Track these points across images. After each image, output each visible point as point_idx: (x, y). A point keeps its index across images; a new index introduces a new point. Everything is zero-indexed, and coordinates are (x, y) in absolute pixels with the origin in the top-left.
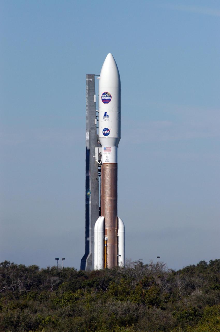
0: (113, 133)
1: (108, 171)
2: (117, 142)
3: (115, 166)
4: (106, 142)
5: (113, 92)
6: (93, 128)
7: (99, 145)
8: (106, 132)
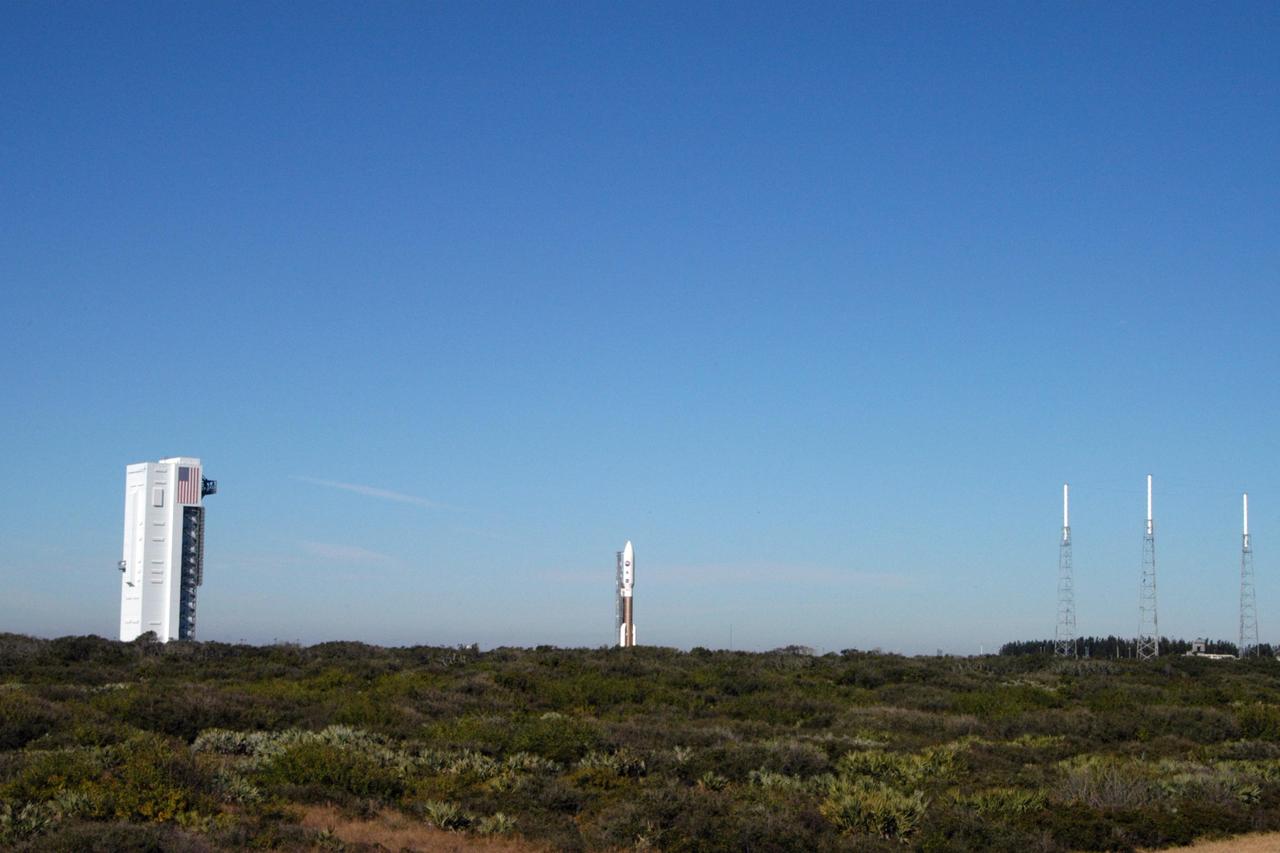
0: (631, 582)
1: (628, 601)
2: (633, 586)
3: (631, 599)
4: (627, 586)
5: (631, 560)
6: (620, 579)
7: (623, 587)
8: (627, 581)
